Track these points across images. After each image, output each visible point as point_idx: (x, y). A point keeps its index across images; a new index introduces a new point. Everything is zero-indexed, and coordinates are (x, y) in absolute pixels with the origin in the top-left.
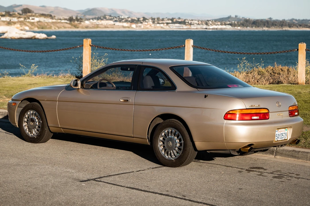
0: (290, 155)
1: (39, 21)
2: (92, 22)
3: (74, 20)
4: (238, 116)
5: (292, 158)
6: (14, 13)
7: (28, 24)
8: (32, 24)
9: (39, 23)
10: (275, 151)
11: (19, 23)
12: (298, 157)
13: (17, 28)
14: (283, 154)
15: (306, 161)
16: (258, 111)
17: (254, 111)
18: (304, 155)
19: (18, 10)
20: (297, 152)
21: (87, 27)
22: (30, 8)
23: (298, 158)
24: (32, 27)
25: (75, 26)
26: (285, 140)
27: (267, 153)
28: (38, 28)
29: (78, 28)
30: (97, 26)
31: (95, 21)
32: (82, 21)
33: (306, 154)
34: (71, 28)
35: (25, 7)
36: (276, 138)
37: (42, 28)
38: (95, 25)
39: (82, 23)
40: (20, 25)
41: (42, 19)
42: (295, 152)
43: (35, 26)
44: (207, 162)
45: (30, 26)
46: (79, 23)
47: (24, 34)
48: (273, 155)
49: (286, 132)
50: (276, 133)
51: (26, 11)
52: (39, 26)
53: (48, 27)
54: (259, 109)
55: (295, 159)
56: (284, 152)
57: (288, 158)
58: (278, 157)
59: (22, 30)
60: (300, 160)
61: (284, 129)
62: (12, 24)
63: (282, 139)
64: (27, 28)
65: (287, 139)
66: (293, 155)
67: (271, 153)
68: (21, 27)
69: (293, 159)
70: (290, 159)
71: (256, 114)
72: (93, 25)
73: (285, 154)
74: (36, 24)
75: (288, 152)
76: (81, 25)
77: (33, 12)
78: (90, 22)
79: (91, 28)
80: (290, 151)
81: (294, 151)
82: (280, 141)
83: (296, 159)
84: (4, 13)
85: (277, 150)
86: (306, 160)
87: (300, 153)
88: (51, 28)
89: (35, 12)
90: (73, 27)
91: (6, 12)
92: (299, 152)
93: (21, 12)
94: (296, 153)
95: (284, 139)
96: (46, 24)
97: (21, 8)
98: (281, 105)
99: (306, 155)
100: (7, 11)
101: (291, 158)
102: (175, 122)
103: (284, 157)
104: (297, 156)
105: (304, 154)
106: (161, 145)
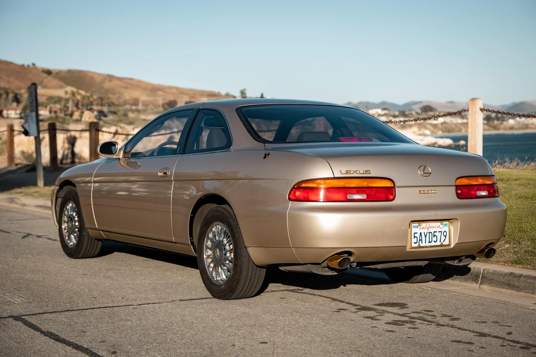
0: (504, 283)
1: (444, 123)
2: (518, 121)
3: (493, 119)
4: (322, 193)
5: (508, 289)
6: (411, 112)
7: (429, 127)
8: (435, 126)
9: (444, 125)
10: (481, 276)
11: (417, 126)
12: (518, 287)
13: (414, 133)
14: (493, 281)
15: (531, 295)
16: (365, 184)
17: (354, 184)
18: (528, 283)
19: (417, 108)
20: (516, 276)
21: (511, 128)
22: (433, 105)
23: (518, 289)
24: (435, 130)
25: (495, 128)
26: (442, 245)
27: (468, 279)
28: (443, 131)
29: (498, 129)
30: (527, 126)
31: (523, 119)
32: (505, 121)
33: (532, 281)
34: (488, 130)
35: (425, 104)
36: (414, 240)
37: (449, 132)
38: (522, 125)
39: (505, 123)
40: (419, 128)
41: (448, 119)
42: (514, 277)
43: (439, 129)
44: (317, 292)
45: (432, 128)
46: (500, 124)
47: (422, 140)
48: (478, 283)
49: (446, 229)
50: (414, 230)
51: (427, 109)
52: (444, 129)
53: (456, 129)
54: (366, 180)
55: (512, 291)
56: (496, 278)
57: (501, 289)
58: (485, 287)
59: (420, 135)
60: (522, 294)
61: (438, 224)
62: (408, 127)
63: (433, 244)
64: (428, 132)
65: (449, 245)
66: (510, 283)
67: (474, 279)
68: (420, 130)
69: (509, 291)
70: (504, 290)
71: (359, 190)
72: (520, 126)
73: (497, 281)
74: (440, 126)
75: (501, 277)
76: (502, 126)
77: (436, 110)
78: (516, 121)
79: (516, 129)
80: (506, 275)
81: (511, 273)
82: (426, 247)
83: (515, 292)
84: (397, 113)
85: (485, 273)
86: (531, 293)
87: (522, 279)
88: (460, 130)
89: (439, 110)
90: (492, 128)
91: (400, 112)
92: (520, 276)
93: (419, 111)
94: (516, 279)
95: (438, 243)
96: (454, 126)
97: (421, 106)
98: (431, 173)
99: (532, 283)
100: (401, 109)
101: (506, 288)
102: (223, 211)
103: (494, 288)
104: (517, 284)
105: (529, 281)
106: (208, 257)
